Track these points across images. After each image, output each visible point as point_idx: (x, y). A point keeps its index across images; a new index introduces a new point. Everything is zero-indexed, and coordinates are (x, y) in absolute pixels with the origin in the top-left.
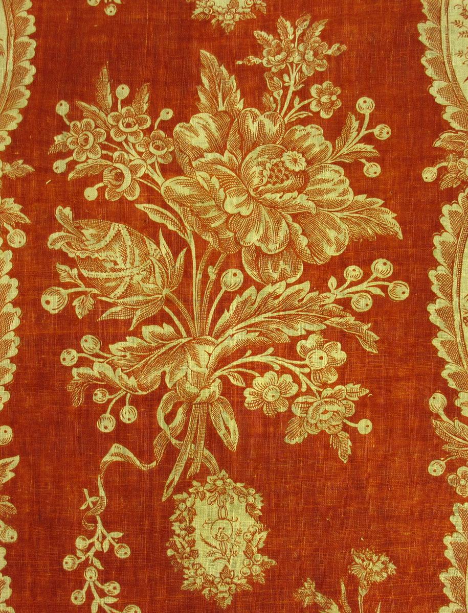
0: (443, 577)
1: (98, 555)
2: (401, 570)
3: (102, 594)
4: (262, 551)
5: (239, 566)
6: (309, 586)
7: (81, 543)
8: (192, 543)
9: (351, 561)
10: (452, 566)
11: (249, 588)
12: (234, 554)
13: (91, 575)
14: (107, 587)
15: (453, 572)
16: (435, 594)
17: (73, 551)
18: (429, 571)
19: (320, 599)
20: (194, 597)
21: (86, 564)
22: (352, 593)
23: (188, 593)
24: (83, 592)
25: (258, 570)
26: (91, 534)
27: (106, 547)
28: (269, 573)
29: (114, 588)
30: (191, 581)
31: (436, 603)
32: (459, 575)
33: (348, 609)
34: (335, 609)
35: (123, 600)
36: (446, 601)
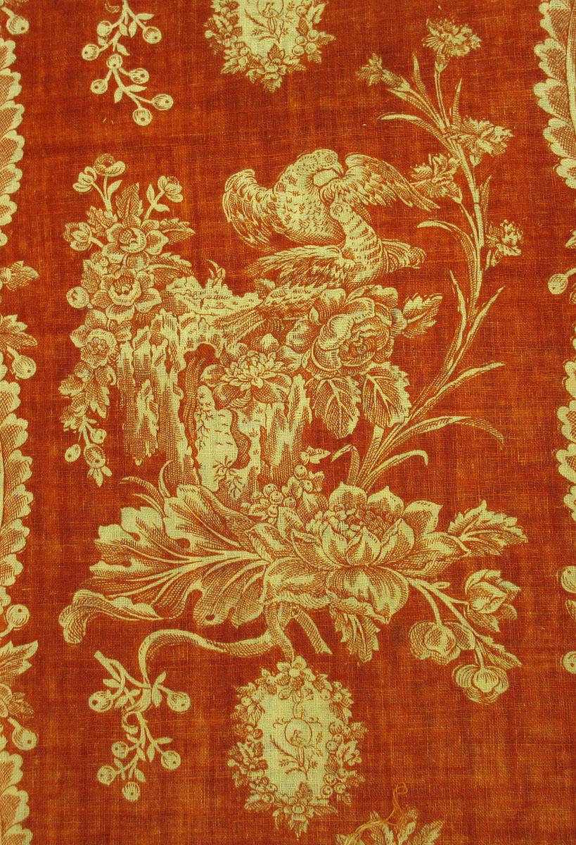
0: (538, 50)
1: (123, 40)
2: (487, 44)
3: (127, 81)
4: (318, 27)
5: (291, 45)
6: (375, 62)
7: (103, 29)
8: (234, 20)
9: (426, 33)
10: (549, 37)
11: (304, 68)
12: (285, 31)
13: (115, 63)
14: (132, 74)
15: (551, 43)
16: (529, 69)
17: (94, 39)
18: (522, 43)
19: (388, 76)
20: (237, 82)
21: (109, 52)
22: (427, 70)
23: (229, 76)
24: (105, 82)
25: (313, 47)
26: (114, 18)
27: (133, 31)
28: (326, 50)
29: (141, 75)
30: (233, 62)
31: (530, 79)
32: (558, 47)
33: (421, 86)
34: (406, 86)
35: (152, 89)
36: (542, 77)
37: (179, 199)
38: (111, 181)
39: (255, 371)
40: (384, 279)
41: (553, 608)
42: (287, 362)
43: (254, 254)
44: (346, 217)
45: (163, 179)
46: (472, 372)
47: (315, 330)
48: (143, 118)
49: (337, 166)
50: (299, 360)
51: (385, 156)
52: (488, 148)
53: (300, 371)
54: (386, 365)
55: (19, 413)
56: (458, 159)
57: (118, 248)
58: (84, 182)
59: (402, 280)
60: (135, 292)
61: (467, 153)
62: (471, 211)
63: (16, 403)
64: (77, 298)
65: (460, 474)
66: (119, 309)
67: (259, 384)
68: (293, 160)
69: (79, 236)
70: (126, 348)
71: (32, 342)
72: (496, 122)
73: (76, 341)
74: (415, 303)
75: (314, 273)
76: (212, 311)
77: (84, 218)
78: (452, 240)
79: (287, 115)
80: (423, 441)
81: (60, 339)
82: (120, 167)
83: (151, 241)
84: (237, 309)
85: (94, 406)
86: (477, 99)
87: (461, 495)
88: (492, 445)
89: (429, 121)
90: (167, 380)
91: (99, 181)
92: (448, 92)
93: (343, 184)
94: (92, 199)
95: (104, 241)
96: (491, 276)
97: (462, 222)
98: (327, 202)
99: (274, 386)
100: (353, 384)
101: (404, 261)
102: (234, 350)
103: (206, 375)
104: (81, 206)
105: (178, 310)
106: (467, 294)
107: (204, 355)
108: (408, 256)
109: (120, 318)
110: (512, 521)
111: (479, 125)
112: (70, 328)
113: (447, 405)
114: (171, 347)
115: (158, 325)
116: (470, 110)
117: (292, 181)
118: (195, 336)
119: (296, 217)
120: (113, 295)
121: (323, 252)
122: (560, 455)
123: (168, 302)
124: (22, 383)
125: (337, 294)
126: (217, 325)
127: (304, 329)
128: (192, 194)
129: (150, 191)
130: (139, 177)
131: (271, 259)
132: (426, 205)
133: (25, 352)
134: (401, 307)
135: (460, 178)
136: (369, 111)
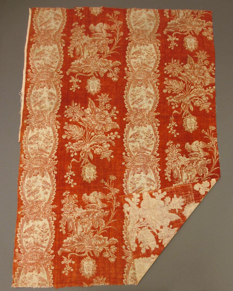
0: (123, 180)
1: (70, 175)
2: (117, 178)
4: (96, 175)
5: (92, 177)
6: (103, 180)
7: (67, 173)
8: (85, 173)
9: (109, 177)
11: (94, 180)
12: (91, 175)
13: (69, 178)
14: (71, 180)
15: (125, 179)
17: (66, 175)
18: (121, 179)
19: (104, 182)
20: (85, 181)
21: (68, 177)
23: (84, 181)
24: (67, 181)
25: (95, 178)
26: (69, 172)
28: (97, 178)
29: (72, 180)
30: (84, 179)
31: (122, 183)
33: (109, 184)
34: (106, 184)
35: (74, 182)
36: (124, 183)
37: (77, 197)
38: (68, 194)
39: (85, 220)
40: (103, 208)
41: (121, 251)
42: (89, 219)
43: (86, 204)
44: (98, 200)
45: (75, 194)
46: (113, 221)
47: (93, 215)
48: (72, 186)
49: (97, 194)
50: (91, 218)
51: (103, 192)
52: (117, 192)
53: (91, 220)
54: (102, 220)
55: (54, 225)
56: (113, 193)
57: (68, 203)
58: (64, 194)
59: (105, 209)
60: (70, 209)
61: (114, 192)
62: (114, 200)
63: (53, 224)
64: (62, 210)
65: (111, 233)
66: (68, 211)
67: (86, 221)
68: (92, 192)
69: (63, 201)
70: (69, 217)
71: (56, 215)
72: (118, 189)
73: (62, 215)
74: (106, 212)
75: (94, 207)
76: (80, 212)
77: (64, 199)
78: (111, 204)
79: (91, 186)
80: (106, 229)
81: (60, 215)
82: (69, 192)
83: (73, 202)
84: (83, 211)
85: (64, 224)
86: (116, 186)
87: (110, 236)
88: (115, 230)
89: (109, 188)
90: (74, 221)
91: (66, 194)
92: (112, 184)
93: (98, 196)
94: (65, 197)
95: (66, 202)
96: (116, 209)
97: (113, 202)
98: (96, 198)
99: (88, 222)
100: (98, 222)
101: (105, 206)
102: (83, 217)
103: (79, 220)
104: (63, 198)
105: (76, 212)
106: (113, 211)
107: (79, 217)
108: (106, 206)
109: (68, 212)
110: (117, 240)
111: (116, 189)
112: (61, 214)
113: (109, 225)
114: (75, 216)
115: (73, 214)
116: (114, 187)
117: (92, 195)
118: (78, 215)
119: (92, 200)
120: (67, 209)
121: (95, 205)
122: (123, 232)
123: (75, 211)
124: (54, 221)
125: (96, 210)
126: (81, 214)
127: (92, 214)
128: (78, 196)
129: (73, 196)
130: (71, 194)
131: (88, 205)
132: (108, 199)
133: (55, 217)
134: (104, 212)
135: (113, 196)
136: (102, 187)
